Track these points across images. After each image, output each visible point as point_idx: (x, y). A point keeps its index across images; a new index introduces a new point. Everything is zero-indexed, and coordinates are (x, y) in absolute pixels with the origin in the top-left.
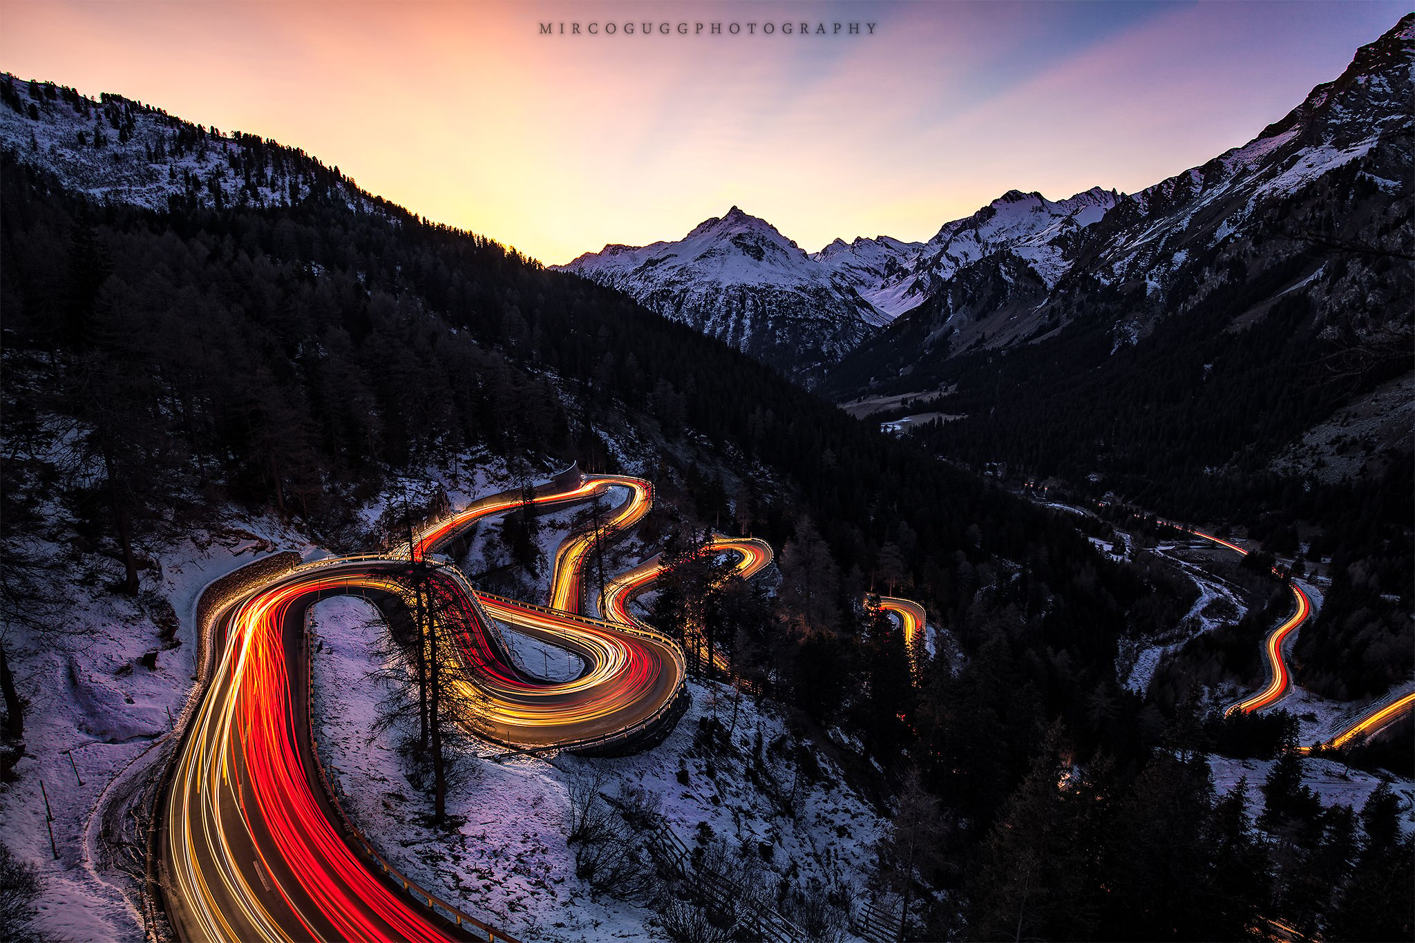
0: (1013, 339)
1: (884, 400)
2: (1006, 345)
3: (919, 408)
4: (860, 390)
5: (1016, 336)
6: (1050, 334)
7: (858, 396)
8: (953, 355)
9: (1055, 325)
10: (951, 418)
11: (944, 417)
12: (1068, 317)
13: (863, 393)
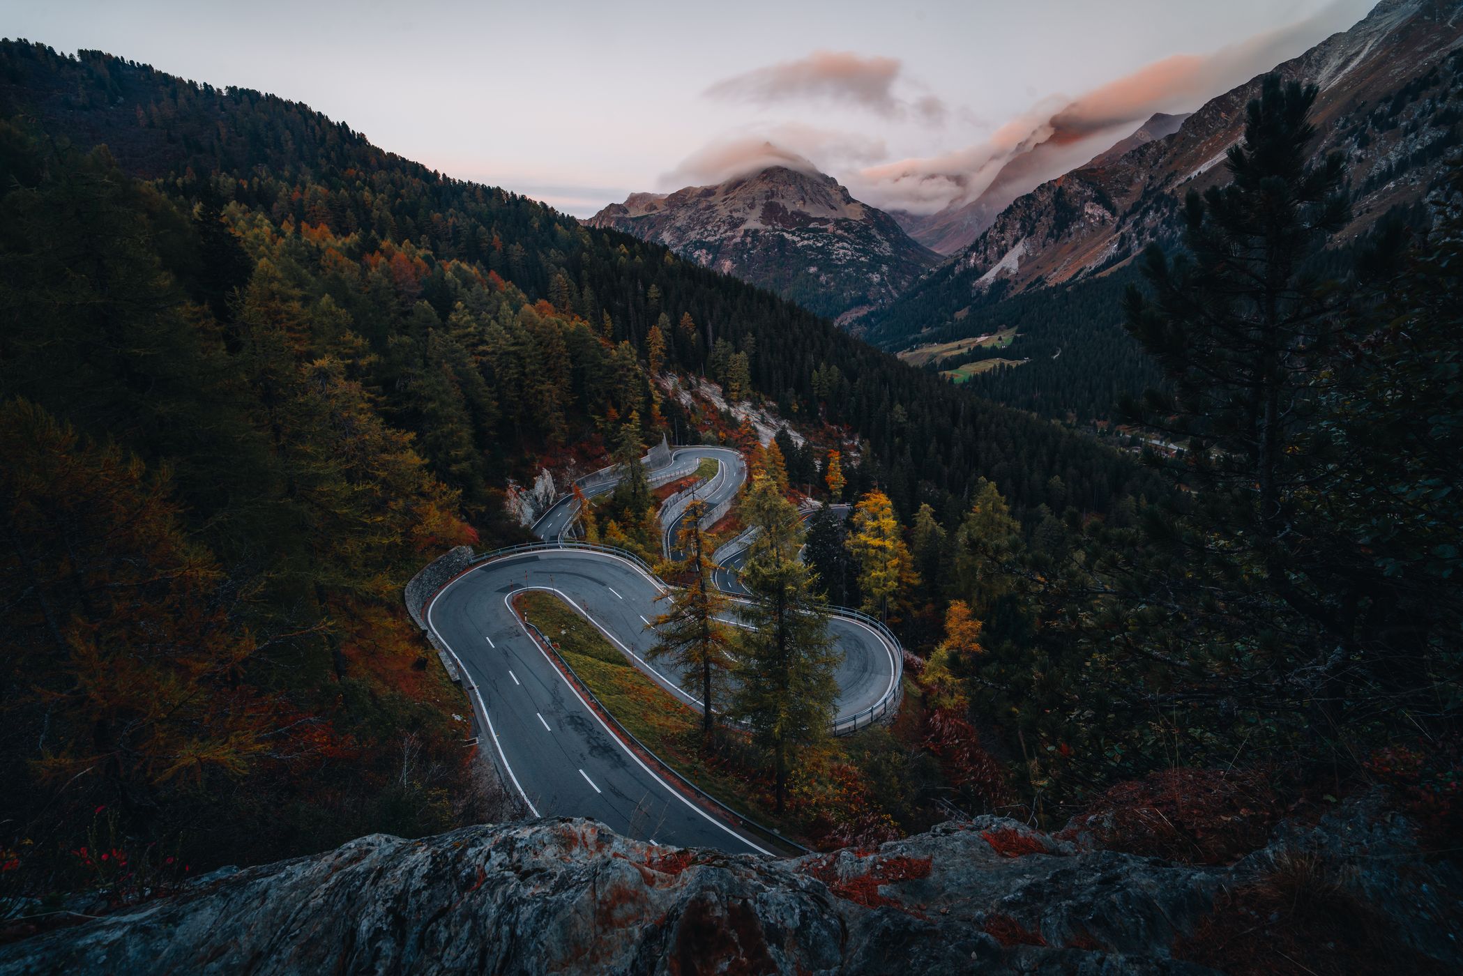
0: (1079, 273)
1: (936, 348)
2: (1070, 280)
3: (979, 354)
4: (911, 338)
5: (1082, 270)
6: (1120, 265)
7: (910, 346)
8: (1012, 294)
9: (1126, 254)
10: (1014, 364)
11: (1006, 362)
12: (1140, 245)
13: (916, 341)
